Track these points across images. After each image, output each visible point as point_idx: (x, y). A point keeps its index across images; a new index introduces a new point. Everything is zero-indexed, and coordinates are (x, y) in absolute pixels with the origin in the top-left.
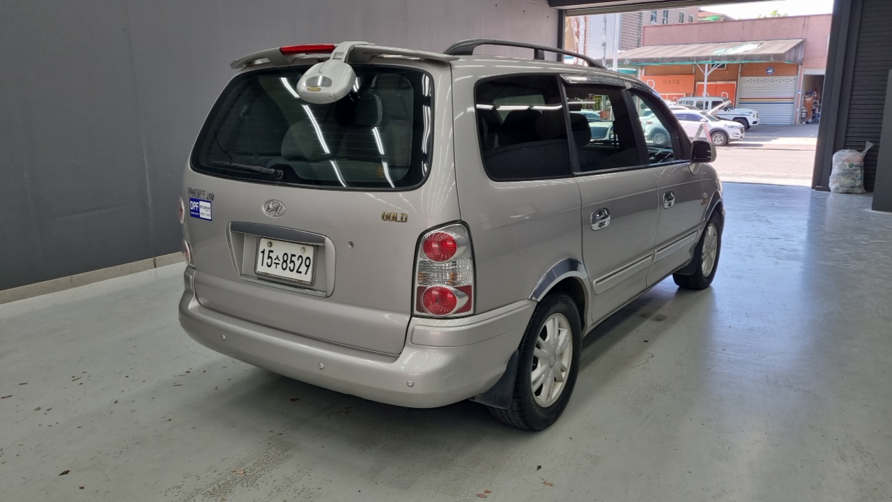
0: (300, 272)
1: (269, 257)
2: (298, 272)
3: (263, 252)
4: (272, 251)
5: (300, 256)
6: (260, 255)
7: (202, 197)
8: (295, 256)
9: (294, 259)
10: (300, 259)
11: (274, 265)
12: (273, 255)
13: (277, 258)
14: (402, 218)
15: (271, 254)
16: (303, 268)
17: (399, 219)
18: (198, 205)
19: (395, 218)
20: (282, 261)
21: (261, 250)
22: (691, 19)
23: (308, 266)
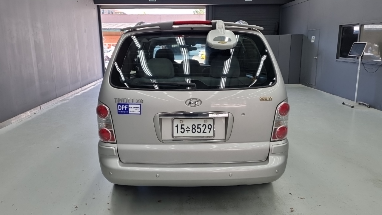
0: (206, 133)
1: (182, 128)
2: (203, 132)
3: (177, 126)
4: (184, 125)
5: (204, 125)
6: (175, 128)
7: (131, 102)
8: (200, 125)
9: (199, 126)
10: (204, 126)
11: (186, 132)
12: (185, 127)
13: (188, 127)
14: (269, 99)
15: (183, 127)
16: (207, 130)
17: (268, 99)
18: (128, 107)
19: (266, 100)
20: (191, 129)
21: (175, 125)
22: (112, 13)
23: (210, 129)
